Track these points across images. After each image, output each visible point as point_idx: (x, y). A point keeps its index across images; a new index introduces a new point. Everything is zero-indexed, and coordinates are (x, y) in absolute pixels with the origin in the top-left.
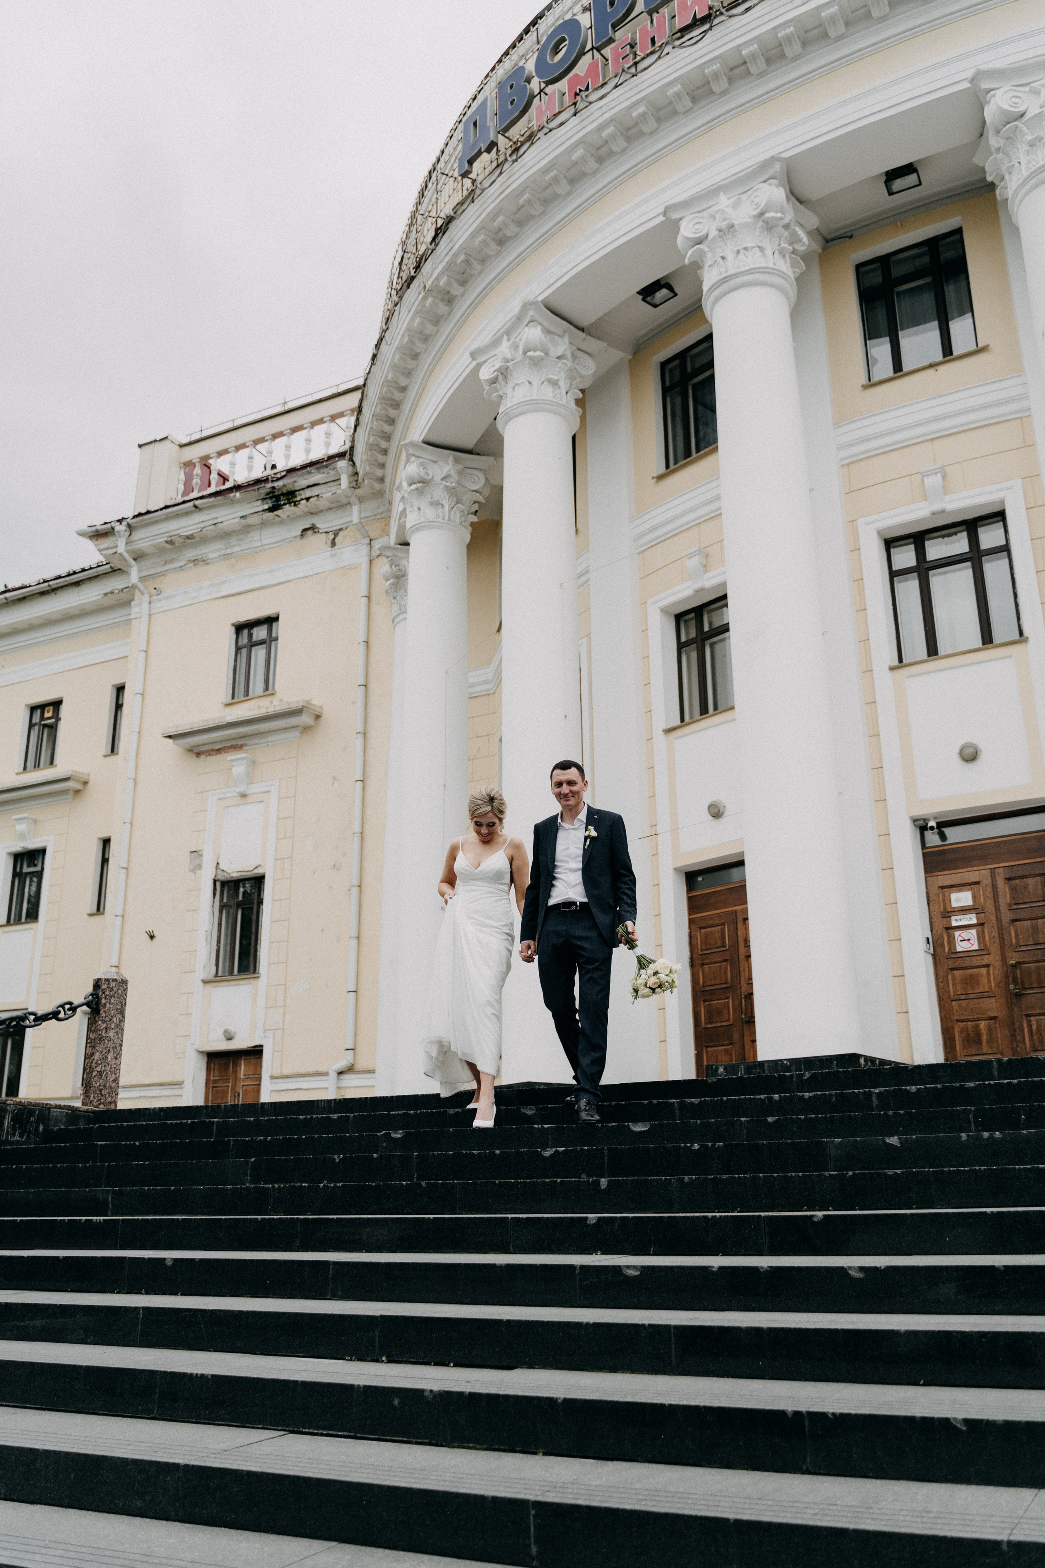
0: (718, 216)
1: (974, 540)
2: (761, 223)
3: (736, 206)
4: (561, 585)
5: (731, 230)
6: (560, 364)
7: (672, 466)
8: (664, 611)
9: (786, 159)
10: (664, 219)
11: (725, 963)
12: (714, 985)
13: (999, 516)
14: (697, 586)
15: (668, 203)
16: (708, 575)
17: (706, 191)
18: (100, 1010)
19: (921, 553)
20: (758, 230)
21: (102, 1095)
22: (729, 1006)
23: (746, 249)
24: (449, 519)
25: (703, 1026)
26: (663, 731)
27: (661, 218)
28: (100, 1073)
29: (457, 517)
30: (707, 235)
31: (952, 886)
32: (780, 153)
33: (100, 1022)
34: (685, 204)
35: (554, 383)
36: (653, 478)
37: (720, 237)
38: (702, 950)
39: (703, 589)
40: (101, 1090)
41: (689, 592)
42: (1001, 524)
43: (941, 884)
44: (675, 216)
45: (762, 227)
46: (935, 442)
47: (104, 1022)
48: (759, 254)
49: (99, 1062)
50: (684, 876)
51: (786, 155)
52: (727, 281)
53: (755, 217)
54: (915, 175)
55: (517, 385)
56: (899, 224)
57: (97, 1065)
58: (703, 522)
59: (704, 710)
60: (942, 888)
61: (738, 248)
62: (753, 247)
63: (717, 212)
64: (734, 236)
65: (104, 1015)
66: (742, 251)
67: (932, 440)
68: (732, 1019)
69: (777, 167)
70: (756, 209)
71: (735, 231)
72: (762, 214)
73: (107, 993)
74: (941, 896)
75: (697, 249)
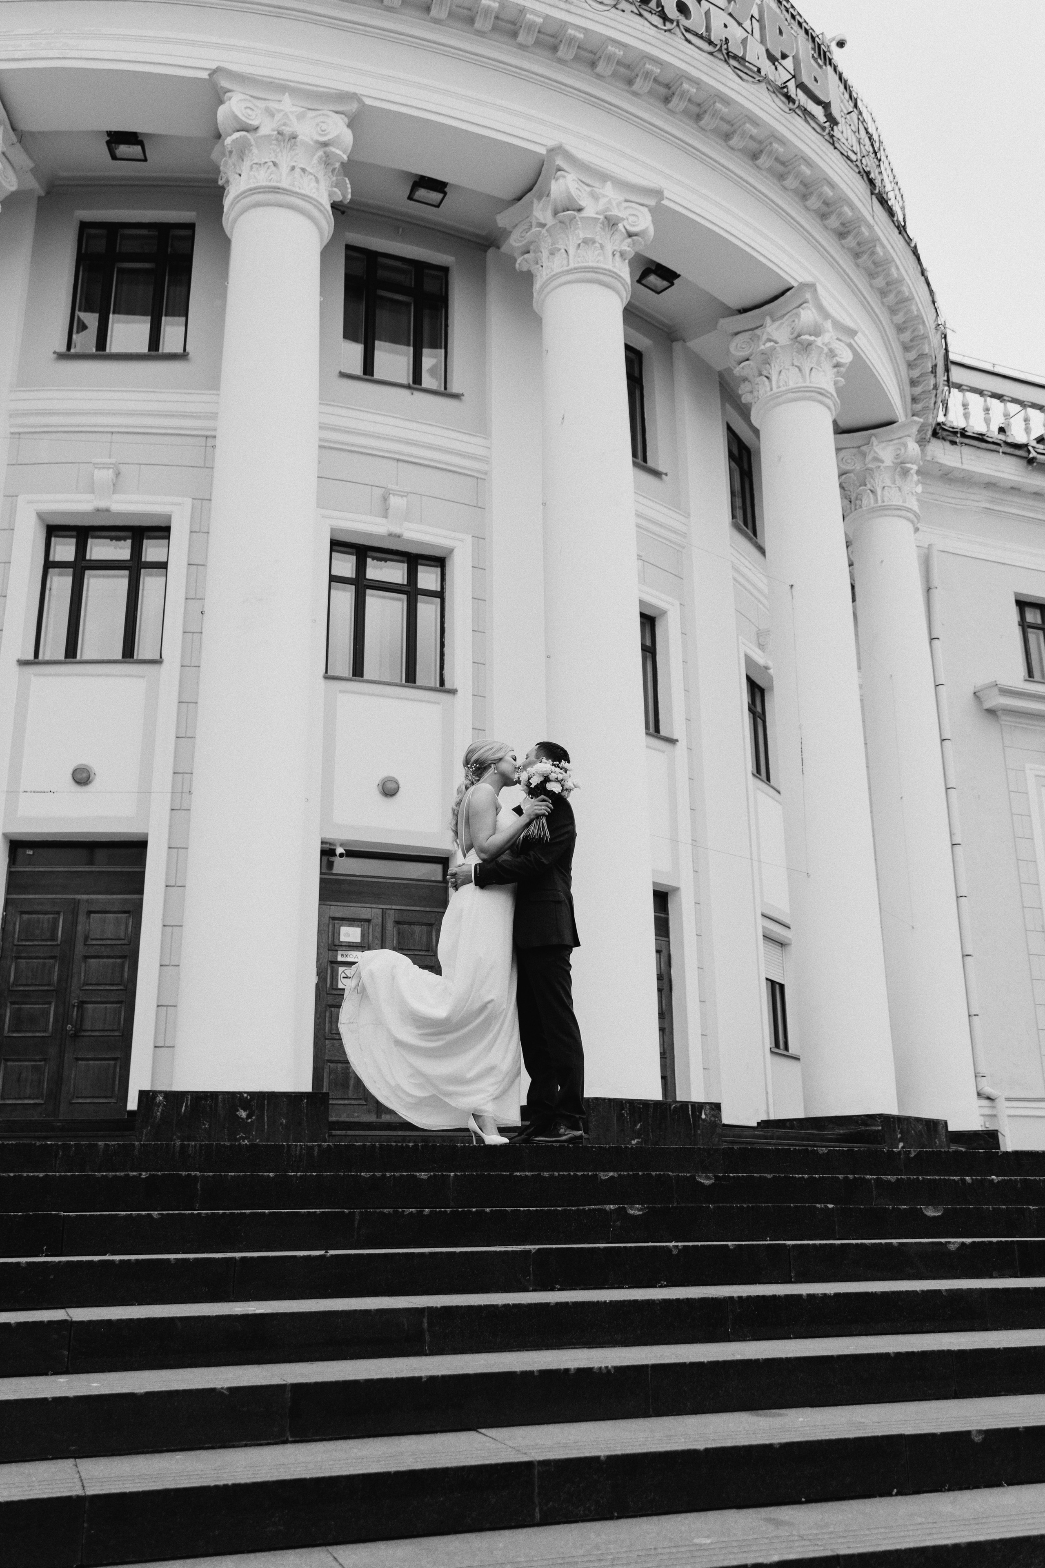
0: (278, 117)
1: (412, 575)
2: (320, 153)
3: (301, 117)
5: (293, 141)
9: (364, 104)
10: (207, 77)
11: (52, 961)
13: (439, 562)
14: (102, 504)
15: (222, 64)
16: (116, 497)
17: (269, 80)
19: (361, 567)
20: (316, 157)
25: (6, 1033)
27: (204, 75)
30: (257, 128)
31: (343, 919)
32: (364, 96)
34: (242, 79)
37: (277, 140)
38: (19, 940)
39: (108, 510)
42: (439, 570)
43: (332, 915)
44: (225, 83)
45: (321, 158)
46: (401, 464)
50: (9, 844)
51: (368, 102)
52: (278, 193)
53: (317, 142)
54: (440, 196)
56: (401, 230)
58: (119, 432)
60: (334, 919)
63: (279, 111)
64: (292, 148)
67: (398, 460)
69: (354, 107)
71: (295, 144)
72: (325, 144)
74: (330, 926)
75: (244, 136)
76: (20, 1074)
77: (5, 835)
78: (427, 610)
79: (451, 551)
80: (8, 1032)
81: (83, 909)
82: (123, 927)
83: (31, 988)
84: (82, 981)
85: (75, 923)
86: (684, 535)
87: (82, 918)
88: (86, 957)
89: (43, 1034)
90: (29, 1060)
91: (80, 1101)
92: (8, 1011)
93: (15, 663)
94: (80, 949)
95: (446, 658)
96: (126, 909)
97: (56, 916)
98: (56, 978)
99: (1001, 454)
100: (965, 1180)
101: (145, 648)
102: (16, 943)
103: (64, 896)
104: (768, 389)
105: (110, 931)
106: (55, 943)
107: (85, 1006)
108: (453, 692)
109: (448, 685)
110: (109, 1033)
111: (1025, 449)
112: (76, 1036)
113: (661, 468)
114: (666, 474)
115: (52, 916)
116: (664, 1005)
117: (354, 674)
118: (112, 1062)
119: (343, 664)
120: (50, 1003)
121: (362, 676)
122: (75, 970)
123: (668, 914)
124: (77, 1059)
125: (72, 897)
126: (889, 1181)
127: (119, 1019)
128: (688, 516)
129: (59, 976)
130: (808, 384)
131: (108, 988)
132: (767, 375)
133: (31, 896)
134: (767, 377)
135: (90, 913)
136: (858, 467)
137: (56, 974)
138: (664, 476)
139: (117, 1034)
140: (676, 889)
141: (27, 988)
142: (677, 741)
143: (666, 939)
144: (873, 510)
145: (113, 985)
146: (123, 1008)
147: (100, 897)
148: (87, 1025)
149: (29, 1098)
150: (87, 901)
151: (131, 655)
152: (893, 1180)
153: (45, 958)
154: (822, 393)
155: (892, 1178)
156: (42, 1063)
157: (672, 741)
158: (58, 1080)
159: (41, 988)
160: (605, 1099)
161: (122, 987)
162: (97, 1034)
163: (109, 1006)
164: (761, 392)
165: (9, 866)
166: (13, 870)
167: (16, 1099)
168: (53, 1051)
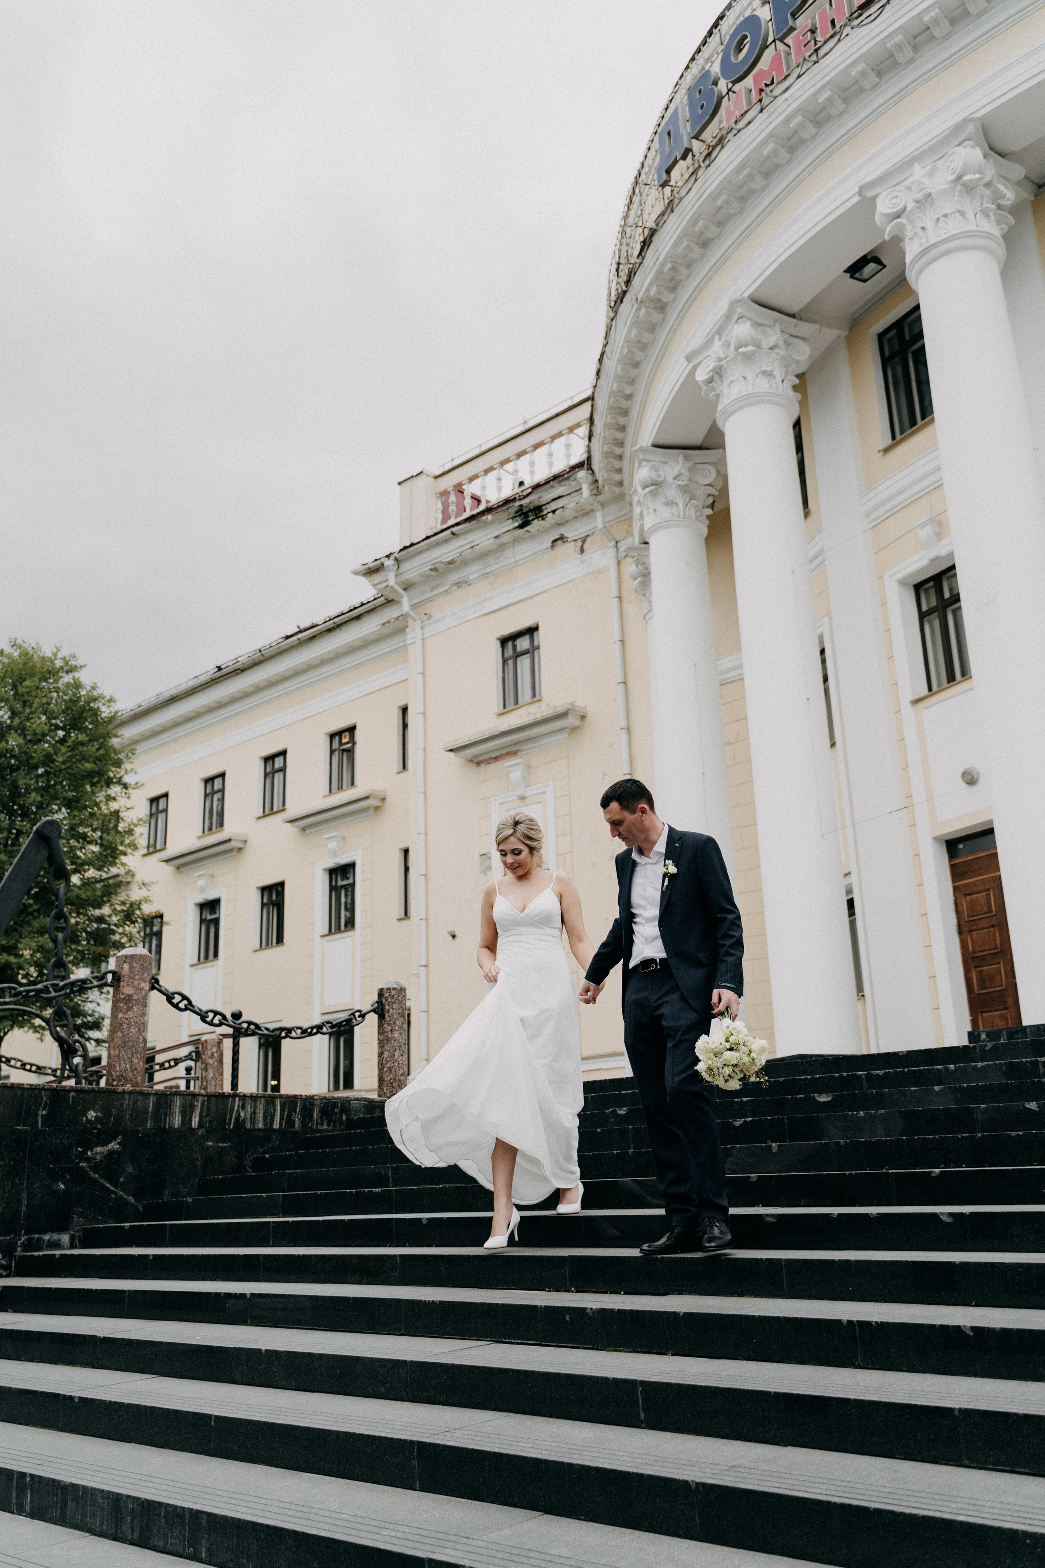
0: (914, 187)
2: (959, 187)
3: (931, 174)
4: (793, 571)
5: (929, 199)
6: (773, 354)
7: (898, 437)
8: (902, 583)
11: (992, 929)
12: (983, 951)
14: (933, 554)
16: (942, 543)
17: (900, 164)
18: (385, 1015)
20: (956, 193)
21: (393, 1087)
22: (1000, 972)
23: (945, 216)
24: (685, 517)
26: (911, 702)
28: (390, 1069)
29: (692, 513)
30: (905, 208)
32: (973, 113)
33: (386, 1026)
34: (879, 181)
35: (769, 375)
36: (879, 451)
37: (918, 208)
38: (969, 917)
39: (938, 558)
40: (392, 1083)
41: (925, 562)
45: (960, 191)
47: (389, 1025)
48: (959, 218)
49: (388, 1059)
50: (944, 845)
51: (978, 115)
52: (928, 252)
53: (952, 182)
55: (732, 382)
57: (387, 1062)
59: (951, 678)
61: (937, 216)
62: (953, 213)
63: (913, 183)
64: (932, 205)
65: (388, 1019)
66: (942, 219)
68: (1004, 984)
69: (971, 128)
70: (952, 174)
71: (933, 200)
72: (959, 178)
73: (390, 1000)
75: (895, 224)
76: (993, 1022)
80: (978, 990)
83: (985, 953)
90: (997, 1010)
93: (910, 705)
98: (998, 942)
102: (967, 920)
106: (992, 914)
120: (999, 963)
153: (988, 928)
156: (1005, 1011)
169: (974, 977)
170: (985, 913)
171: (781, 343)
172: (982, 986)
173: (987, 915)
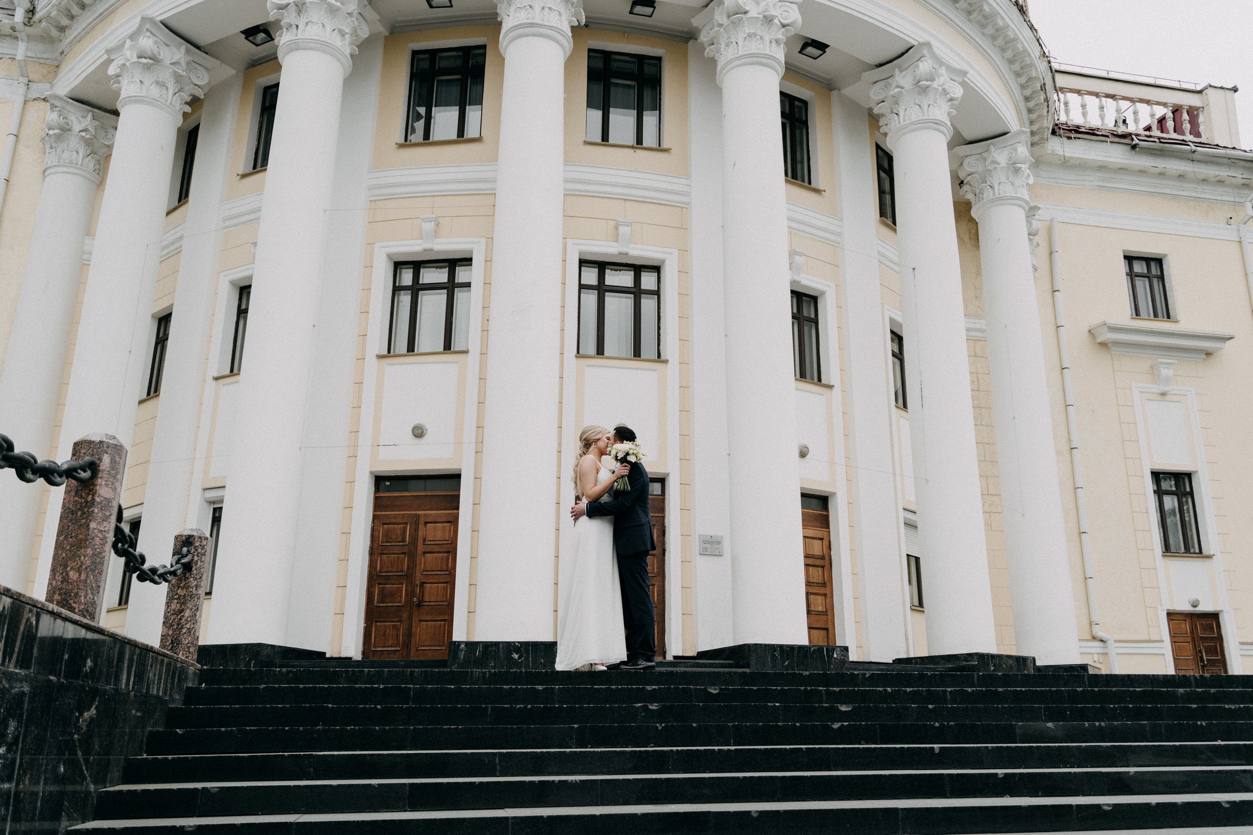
76: (385, 631)
77: (371, 473)
78: (648, 304)
79: (664, 261)
81: (422, 520)
82: (448, 533)
84: (422, 569)
85: (417, 530)
86: (839, 234)
87: (421, 526)
88: (425, 553)
89: (399, 604)
91: (423, 648)
92: (377, 589)
94: (420, 548)
95: (661, 337)
96: (449, 520)
97: (405, 525)
98: (406, 567)
99: (1109, 143)
100: (887, 690)
101: (456, 345)
103: (410, 512)
104: (897, 123)
105: (439, 535)
106: (404, 544)
107: (425, 585)
108: (666, 362)
109: (663, 357)
110: (440, 603)
111: (1130, 138)
112: (419, 606)
113: (821, 187)
114: (824, 191)
115: (402, 526)
116: (825, 577)
117: (598, 354)
118: (443, 623)
119: (590, 346)
120: (402, 584)
121: (603, 355)
122: (418, 562)
123: (828, 512)
124: (421, 621)
125: (415, 512)
126: (834, 691)
127: (447, 593)
128: (841, 220)
129: (408, 565)
130: (927, 118)
131: (439, 573)
132: (897, 112)
133: (389, 513)
134: (897, 114)
135: (426, 523)
136: (980, 169)
137: (406, 564)
138: (823, 193)
139: (445, 603)
140: (834, 494)
141: (388, 574)
142: (833, 386)
143: (828, 530)
144: (993, 201)
145: (442, 571)
146: (449, 586)
147: (433, 512)
148: (426, 598)
149: (391, 646)
150: (425, 515)
151: (450, 349)
152: (837, 690)
153: (399, 554)
154: (937, 123)
155: (837, 689)
157: (830, 387)
158: (409, 634)
159: (397, 574)
160: (761, 644)
161: (448, 573)
162: (432, 604)
163: (440, 585)
164: (893, 125)
165: (375, 493)
166: (377, 495)
167: (383, 647)
168: (405, 616)
169: (377, 592)
170: (399, 542)
171: (355, 14)
172: (382, 599)
173: (401, 544)
